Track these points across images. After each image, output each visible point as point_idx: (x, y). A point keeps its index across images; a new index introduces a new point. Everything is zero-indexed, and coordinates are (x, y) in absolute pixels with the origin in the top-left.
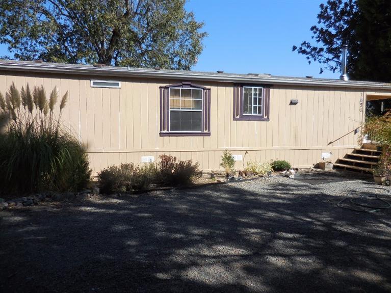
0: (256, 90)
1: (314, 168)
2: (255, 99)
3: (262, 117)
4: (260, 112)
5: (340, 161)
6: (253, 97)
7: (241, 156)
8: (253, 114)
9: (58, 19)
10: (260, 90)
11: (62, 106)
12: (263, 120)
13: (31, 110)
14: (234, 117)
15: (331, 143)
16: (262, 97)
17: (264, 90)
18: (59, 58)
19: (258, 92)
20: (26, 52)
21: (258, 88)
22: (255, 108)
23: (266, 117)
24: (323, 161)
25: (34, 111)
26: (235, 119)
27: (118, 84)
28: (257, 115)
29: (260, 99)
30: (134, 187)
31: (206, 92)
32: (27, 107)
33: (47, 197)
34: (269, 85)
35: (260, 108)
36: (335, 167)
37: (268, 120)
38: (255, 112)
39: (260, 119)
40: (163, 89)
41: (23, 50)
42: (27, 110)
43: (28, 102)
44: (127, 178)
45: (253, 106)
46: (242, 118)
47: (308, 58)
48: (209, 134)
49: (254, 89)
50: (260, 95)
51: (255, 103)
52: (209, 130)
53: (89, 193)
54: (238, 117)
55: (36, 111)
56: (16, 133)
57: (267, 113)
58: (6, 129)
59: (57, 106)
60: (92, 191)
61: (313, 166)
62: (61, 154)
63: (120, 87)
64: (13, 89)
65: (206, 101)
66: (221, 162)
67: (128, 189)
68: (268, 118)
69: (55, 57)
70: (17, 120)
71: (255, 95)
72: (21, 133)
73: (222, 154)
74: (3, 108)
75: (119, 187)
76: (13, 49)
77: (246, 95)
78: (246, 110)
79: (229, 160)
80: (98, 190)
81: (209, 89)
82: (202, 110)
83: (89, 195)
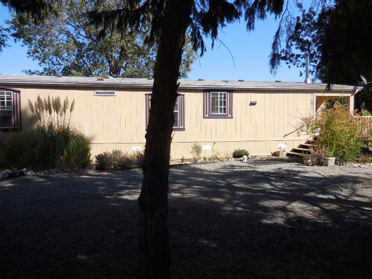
0: (221, 94)
1: (272, 156)
2: (221, 101)
3: (227, 115)
4: (225, 112)
5: (294, 150)
6: (219, 100)
7: (210, 146)
8: (219, 113)
9: (77, 38)
10: (225, 94)
11: (71, 110)
12: (228, 118)
13: (50, 113)
14: (204, 116)
15: (286, 135)
16: (226, 100)
17: (228, 94)
18: (77, 71)
19: (223, 96)
20: (53, 65)
21: (223, 93)
22: (221, 108)
23: (230, 116)
24: (279, 150)
25: (52, 114)
26: (204, 117)
27: (114, 93)
28: (223, 113)
29: (225, 101)
30: (119, 166)
31: (181, 97)
32: (48, 111)
33: (61, 171)
34: (232, 91)
35: (225, 109)
36: (288, 155)
37: (232, 117)
38: (221, 112)
39: (225, 117)
40: (148, 96)
41: (51, 64)
42: (48, 113)
43: (48, 107)
44: (114, 160)
45: (219, 107)
46: (211, 117)
47: (287, 63)
48: (183, 129)
49: (220, 94)
50: (225, 98)
51: (221, 105)
52: (184, 126)
53: (88, 169)
54: (207, 115)
55: (54, 113)
56: (42, 129)
57: (231, 113)
58: (35, 127)
59: (68, 110)
60: (91, 168)
61: (271, 154)
62: (70, 143)
63: (115, 95)
64: (39, 99)
65: (181, 104)
66: (191, 150)
67: (115, 167)
68: (232, 116)
69: (74, 70)
70: (42, 120)
71: (221, 98)
72: (44, 129)
73: (193, 145)
74: (33, 112)
75: (109, 165)
76: (43, 64)
77: (213, 99)
78: (213, 110)
79: (197, 149)
80: (95, 167)
81: (184, 95)
82: (178, 111)
83: (88, 170)
